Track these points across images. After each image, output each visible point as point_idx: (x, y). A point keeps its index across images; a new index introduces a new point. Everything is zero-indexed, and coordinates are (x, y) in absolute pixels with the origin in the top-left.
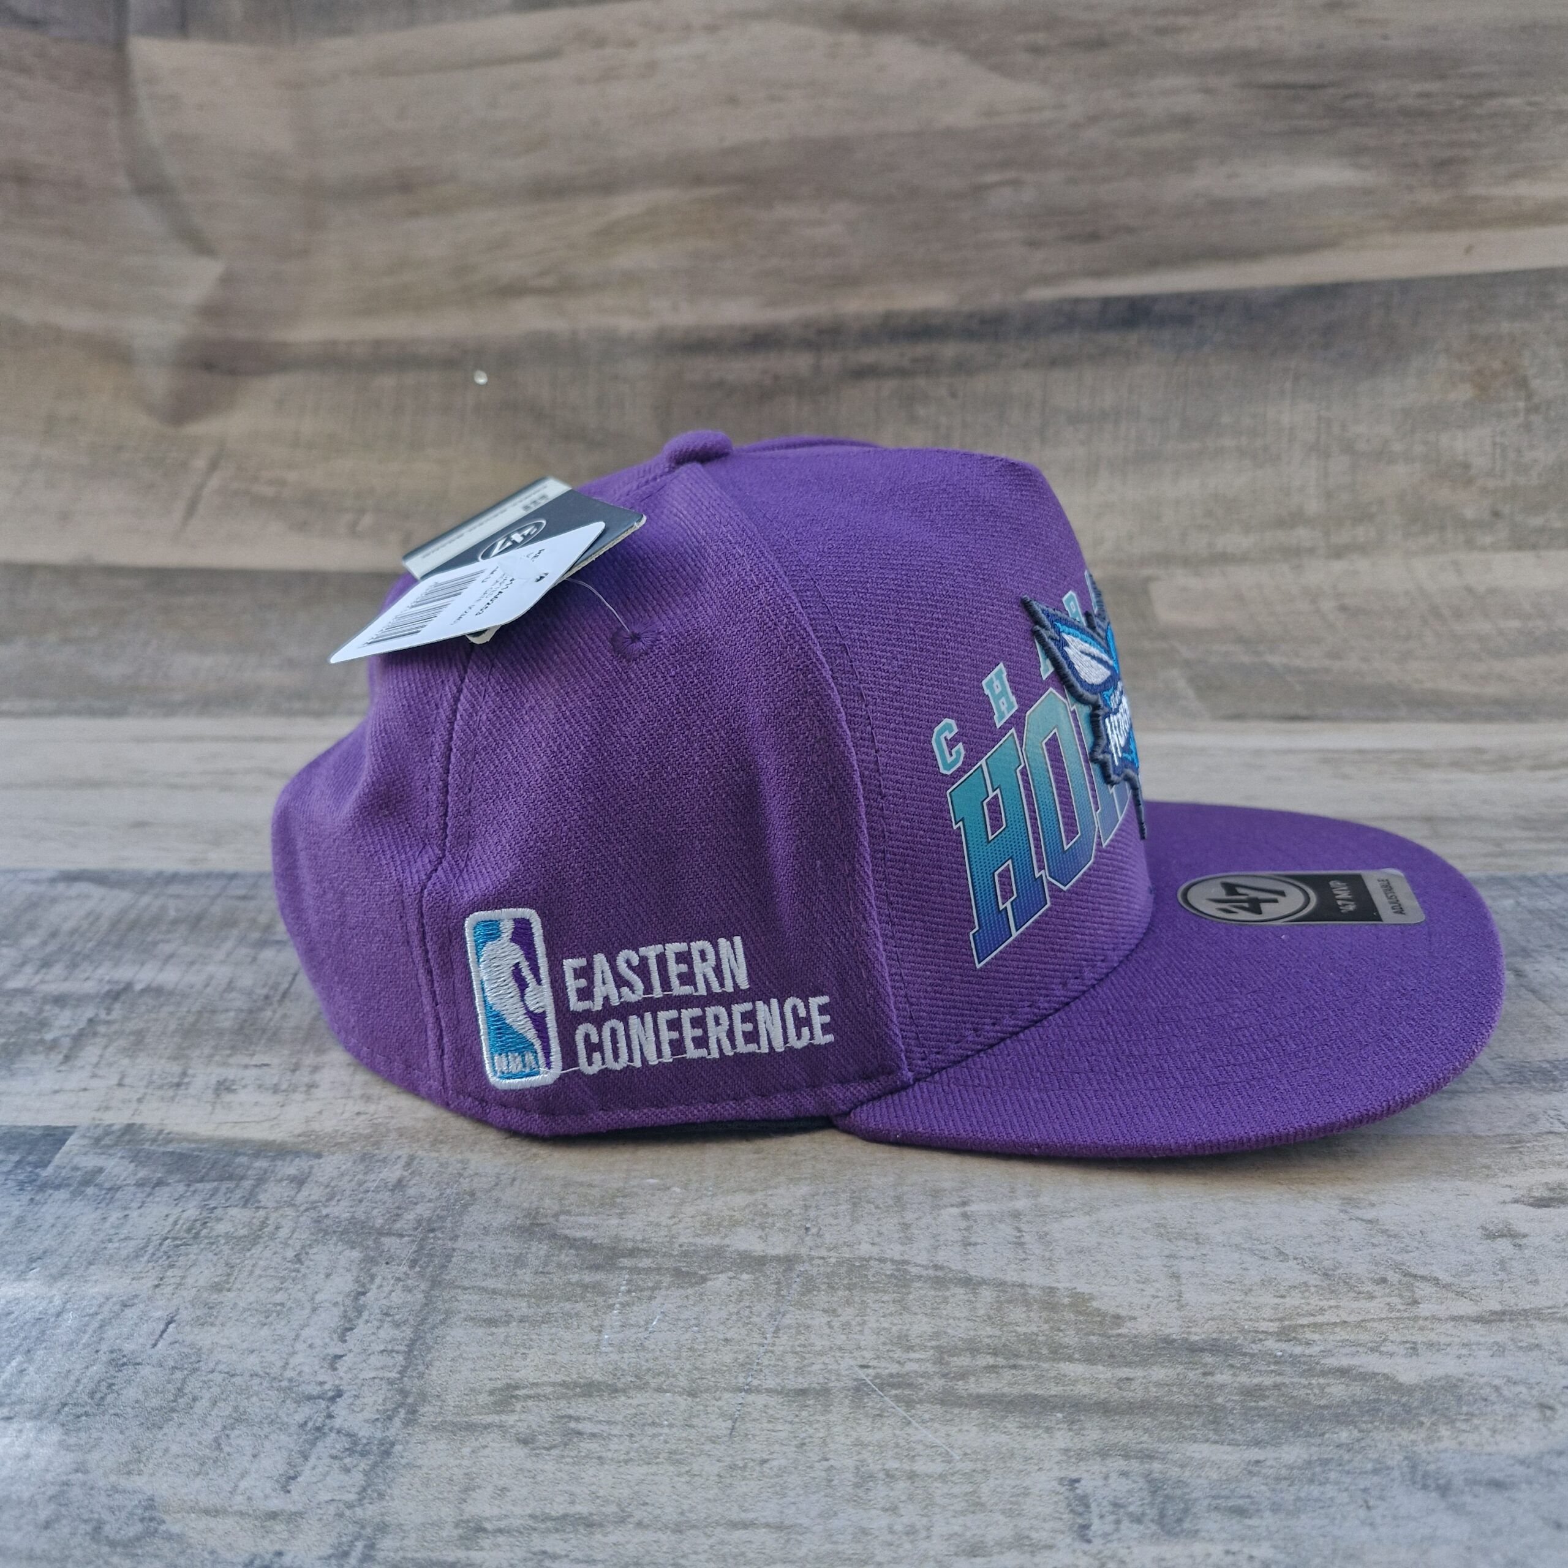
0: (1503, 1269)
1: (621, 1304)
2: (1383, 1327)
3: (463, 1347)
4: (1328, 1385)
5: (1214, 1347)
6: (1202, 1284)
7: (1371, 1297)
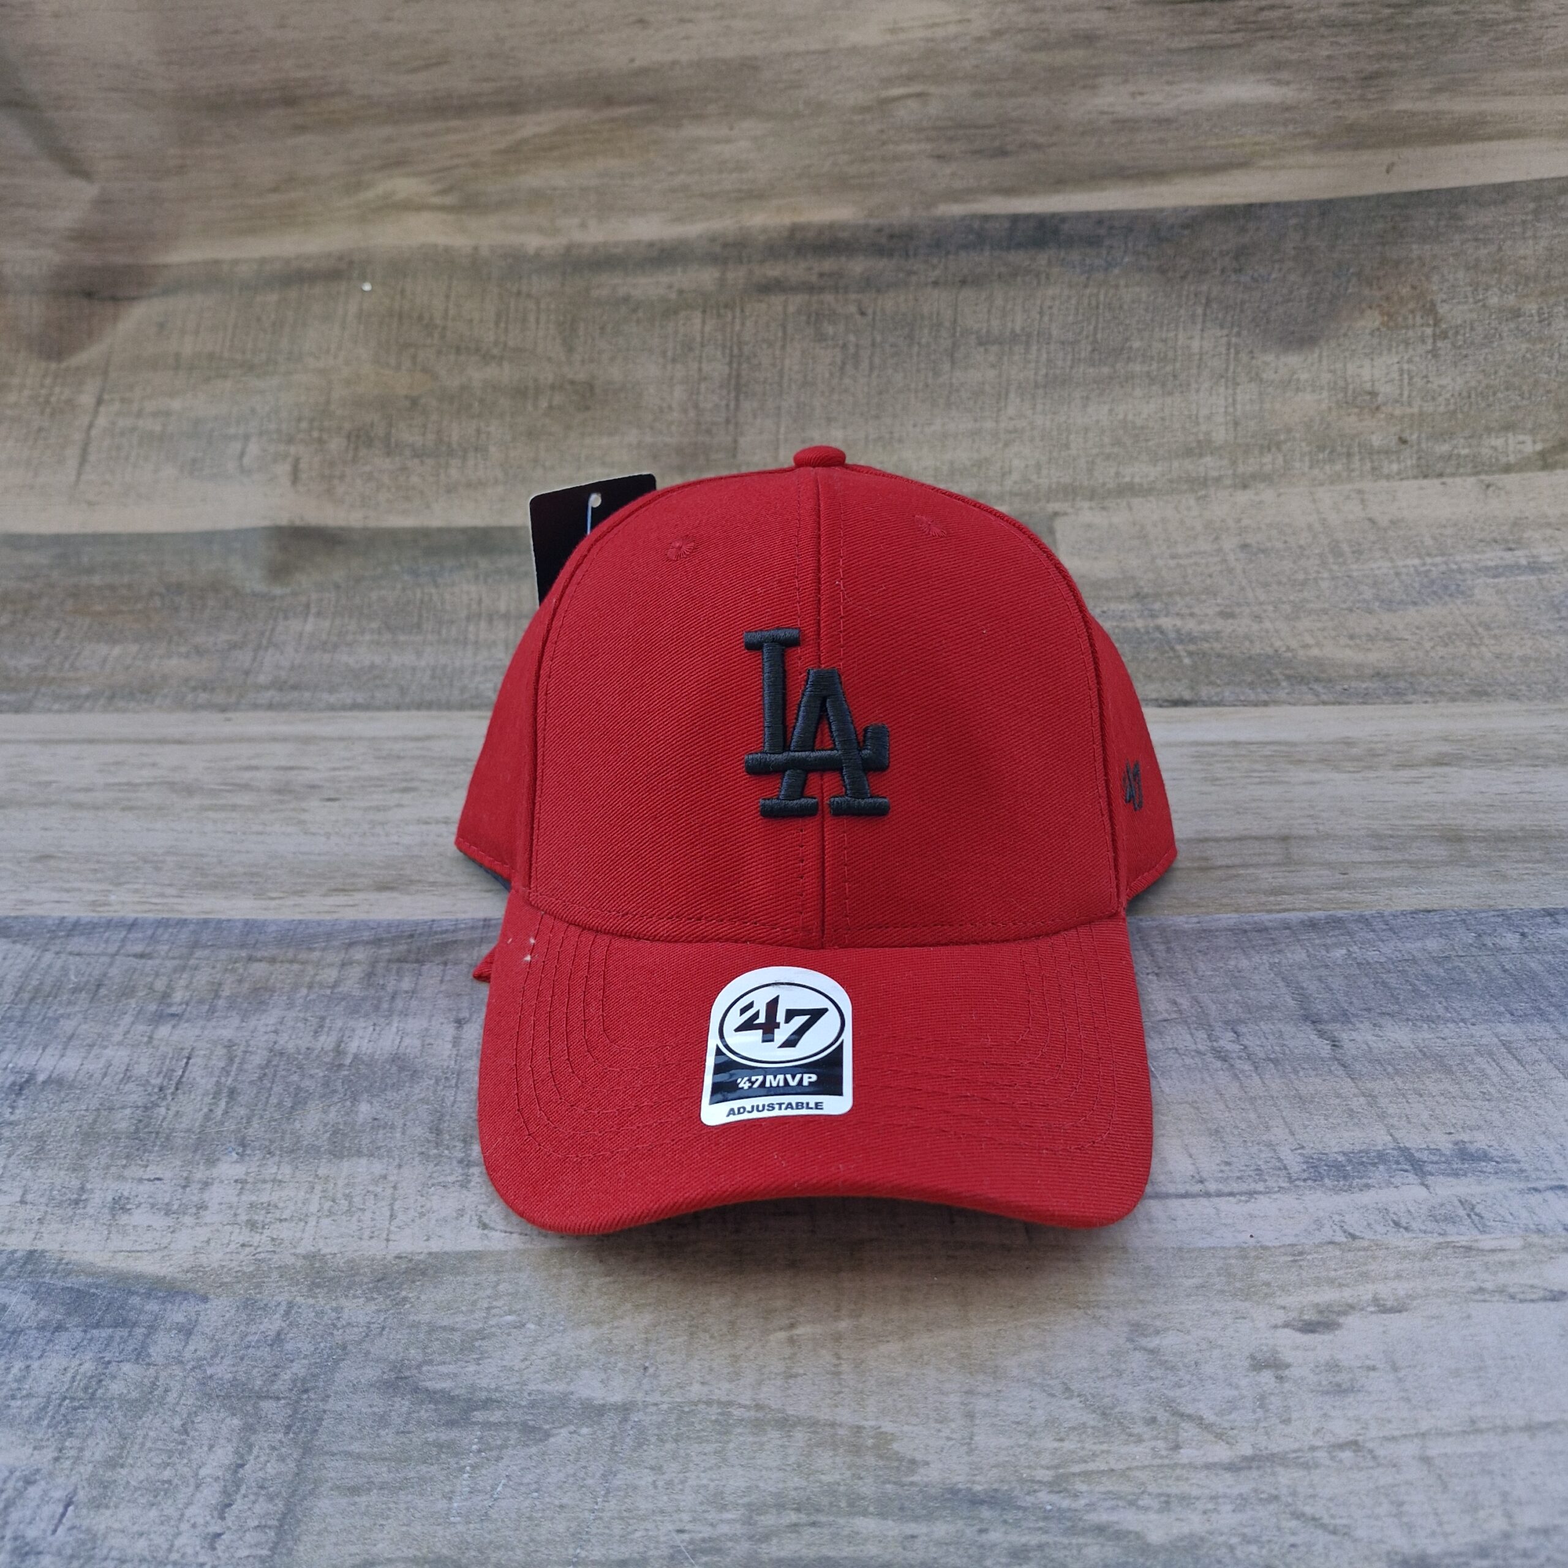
0: (1262, 1406)
1: (471, 1466)
2: (1142, 1475)
3: (328, 1520)
5: (993, 1500)
6: (993, 1425)
7: (1140, 1440)
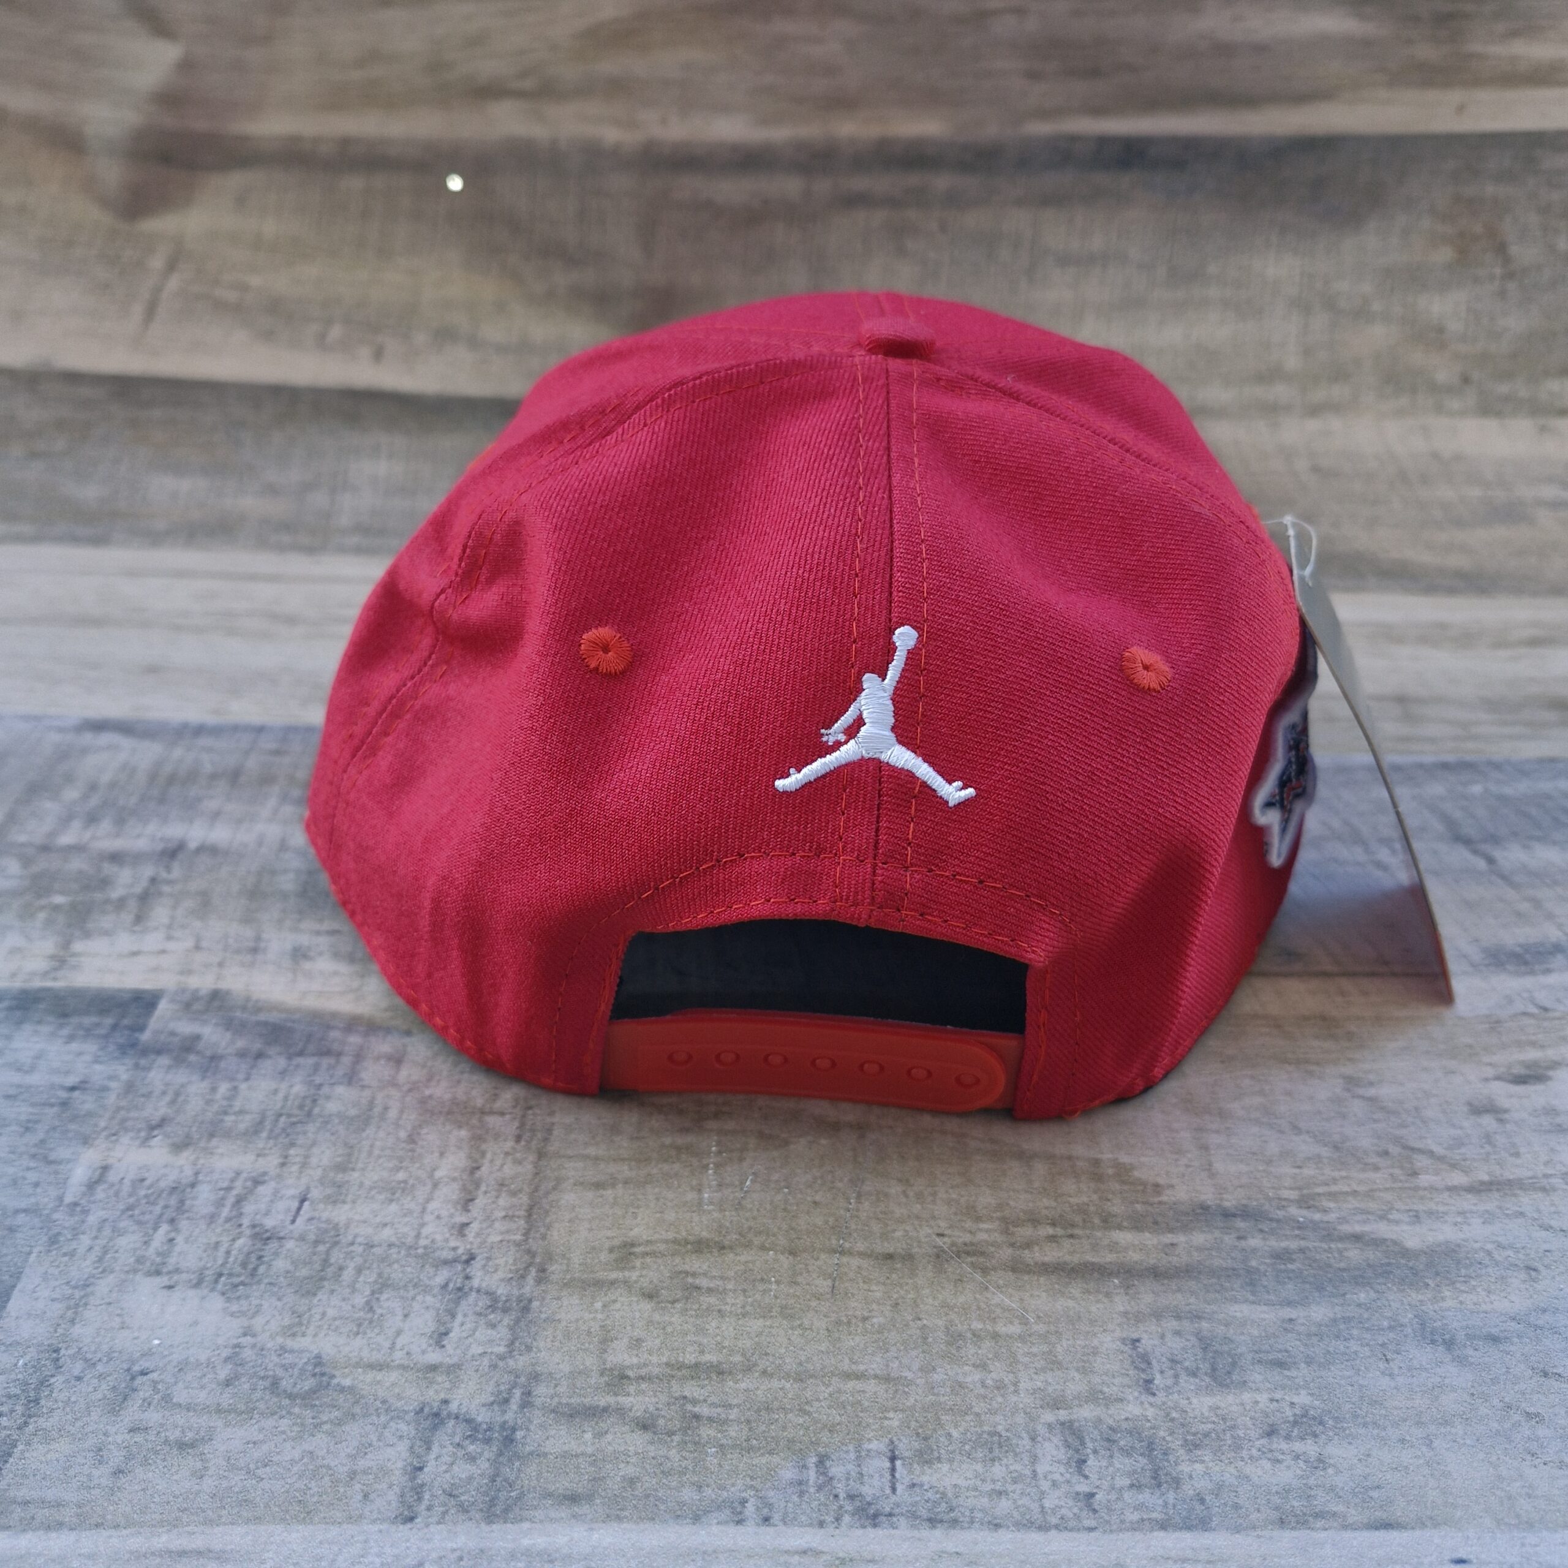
0: (1489, 1143)
1: (715, 1164)
2: (1388, 1196)
3: (577, 1209)
4: (1346, 1249)
5: (1245, 1213)
6: (1229, 1155)
7: (1376, 1168)
